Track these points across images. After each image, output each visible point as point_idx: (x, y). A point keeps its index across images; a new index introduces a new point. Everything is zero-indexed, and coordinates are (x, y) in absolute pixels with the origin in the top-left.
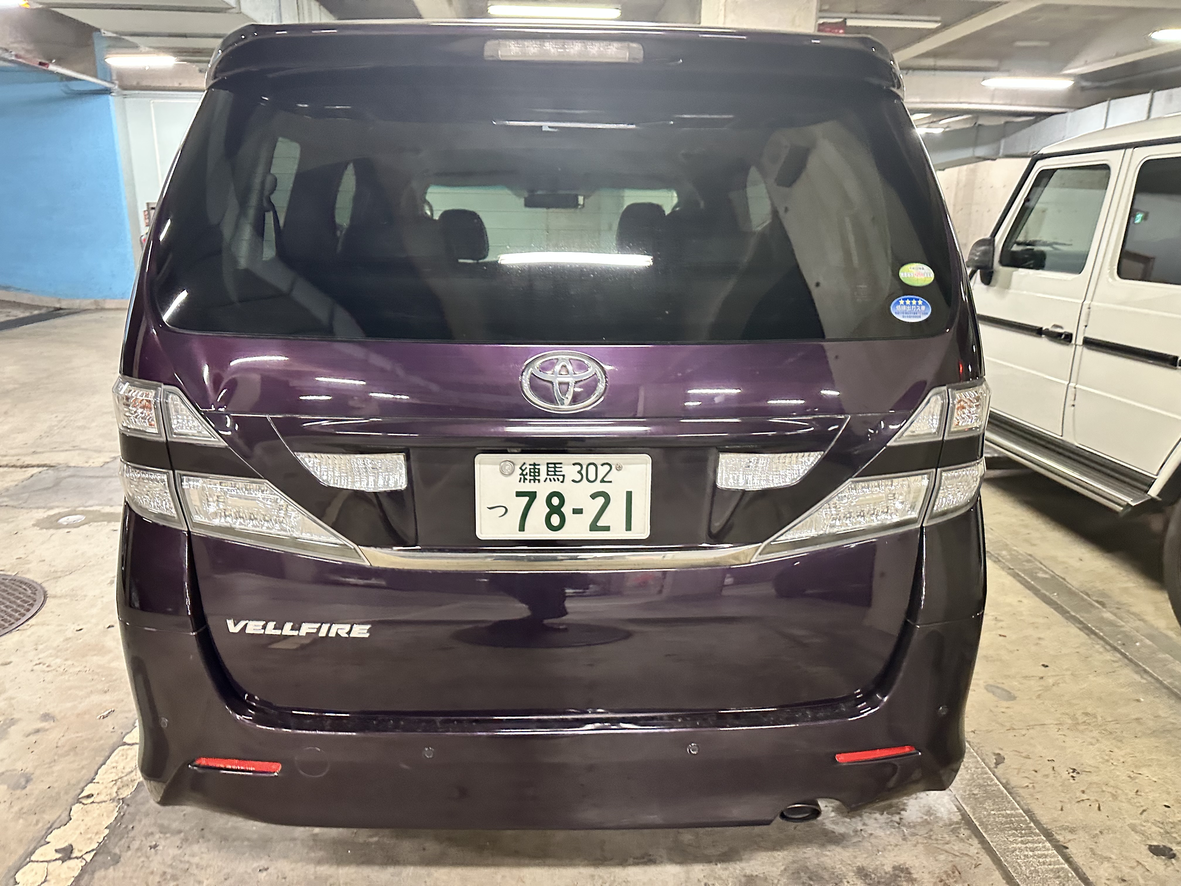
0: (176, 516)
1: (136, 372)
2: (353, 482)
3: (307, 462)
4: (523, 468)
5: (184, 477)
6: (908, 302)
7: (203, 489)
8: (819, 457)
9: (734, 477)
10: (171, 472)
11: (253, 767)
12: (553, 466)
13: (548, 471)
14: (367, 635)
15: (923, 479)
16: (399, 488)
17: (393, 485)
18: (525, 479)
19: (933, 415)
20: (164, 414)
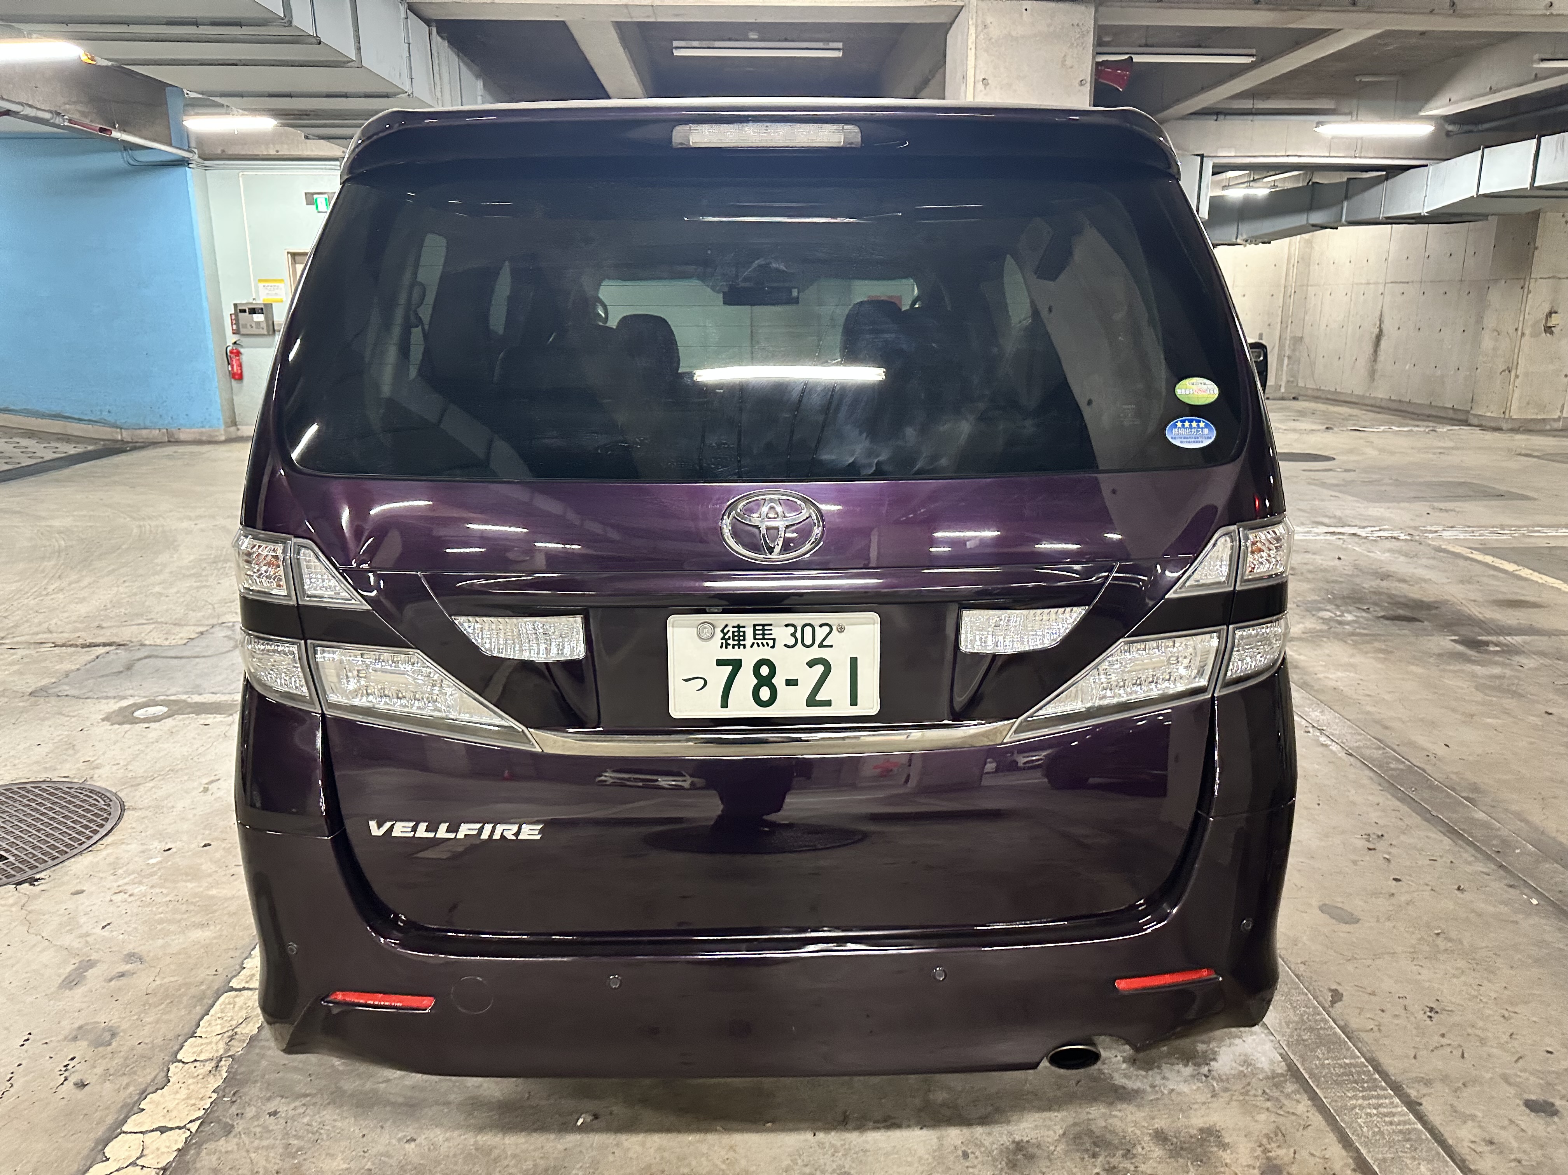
0: (307, 695)
1: (259, 522)
2: (521, 651)
3: (467, 627)
4: (725, 631)
5: (319, 648)
6: (1187, 424)
7: (341, 662)
8: (1084, 612)
9: (981, 639)
10: (303, 642)
11: (400, 1002)
12: (761, 627)
13: (755, 635)
14: (538, 837)
15: (1212, 637)
16: (577, 657)
17: (569, 653)
18: (728, 645)
19: (1222, 561)
20: (294, 573)
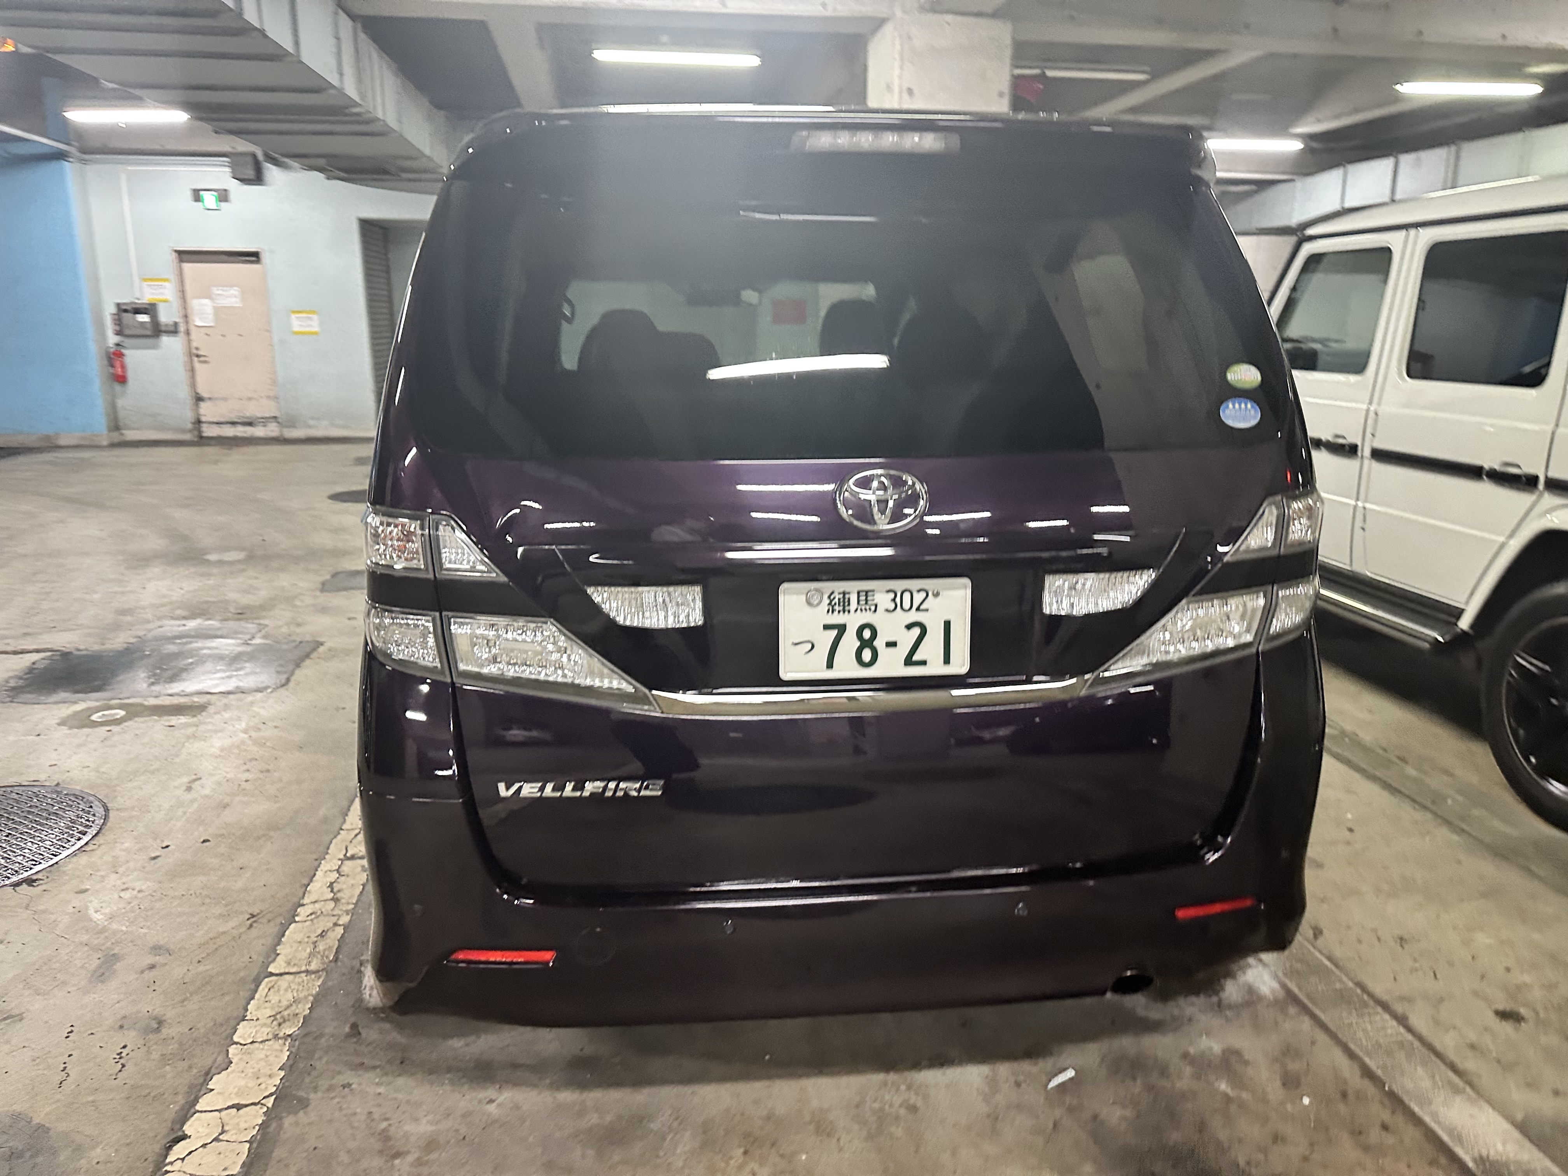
0: (436, 663)
1: (390, 501)
2: (643, 618)
3: (597, 597)
4: (832, 597)
5: (454, 619)
6: (1237, 406)
8: (1153, 576)
9: (1060, 601)
10: (437, 614)
11: (521, 958)
12: (865, 594)
13: (859, 600)
14: (660, 793)
15: (1259, 596)
16: (692, 625)
17: (687, 620)
18: (834, 610)
19: (1269, 526)
20: (433, 548)
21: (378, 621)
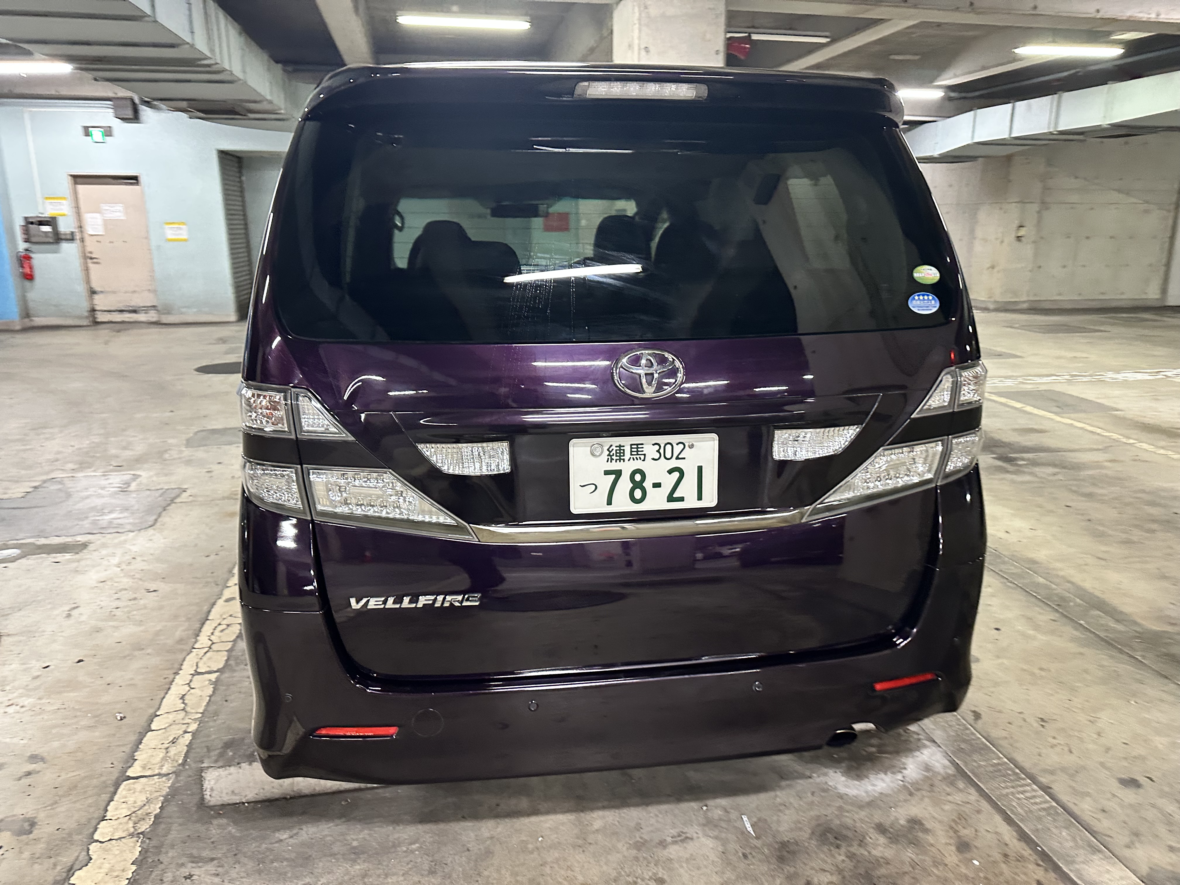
0: (298, 504)
1: (260, 377)
2: (463, 468)
3: (426, 452)
4: (610, 450)
5: (312, 471)
6: (921, 297)
7: (327, 480)
8: (858, 430)
10: (299, 466)
11: (372, 732)
12: (635, 446)
13: (631, 451)
14: (478, 604)
15: (937, 445)
16: (502, 472)
17: (498, 469)
18: (612, 459)
19: (946, 391)
20: (294, 414)
21: (252, 472)
